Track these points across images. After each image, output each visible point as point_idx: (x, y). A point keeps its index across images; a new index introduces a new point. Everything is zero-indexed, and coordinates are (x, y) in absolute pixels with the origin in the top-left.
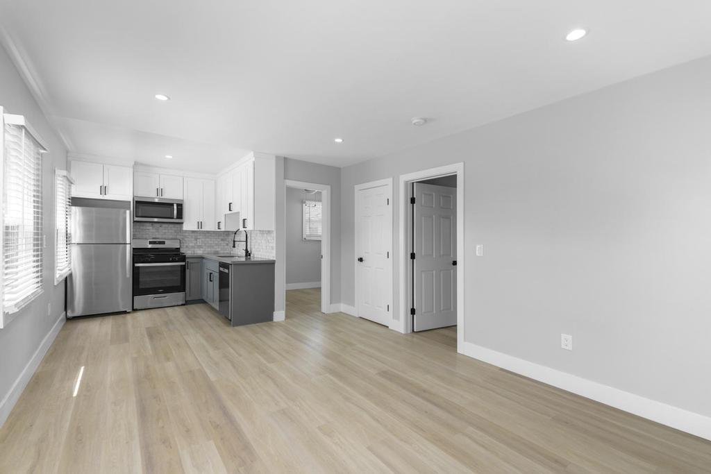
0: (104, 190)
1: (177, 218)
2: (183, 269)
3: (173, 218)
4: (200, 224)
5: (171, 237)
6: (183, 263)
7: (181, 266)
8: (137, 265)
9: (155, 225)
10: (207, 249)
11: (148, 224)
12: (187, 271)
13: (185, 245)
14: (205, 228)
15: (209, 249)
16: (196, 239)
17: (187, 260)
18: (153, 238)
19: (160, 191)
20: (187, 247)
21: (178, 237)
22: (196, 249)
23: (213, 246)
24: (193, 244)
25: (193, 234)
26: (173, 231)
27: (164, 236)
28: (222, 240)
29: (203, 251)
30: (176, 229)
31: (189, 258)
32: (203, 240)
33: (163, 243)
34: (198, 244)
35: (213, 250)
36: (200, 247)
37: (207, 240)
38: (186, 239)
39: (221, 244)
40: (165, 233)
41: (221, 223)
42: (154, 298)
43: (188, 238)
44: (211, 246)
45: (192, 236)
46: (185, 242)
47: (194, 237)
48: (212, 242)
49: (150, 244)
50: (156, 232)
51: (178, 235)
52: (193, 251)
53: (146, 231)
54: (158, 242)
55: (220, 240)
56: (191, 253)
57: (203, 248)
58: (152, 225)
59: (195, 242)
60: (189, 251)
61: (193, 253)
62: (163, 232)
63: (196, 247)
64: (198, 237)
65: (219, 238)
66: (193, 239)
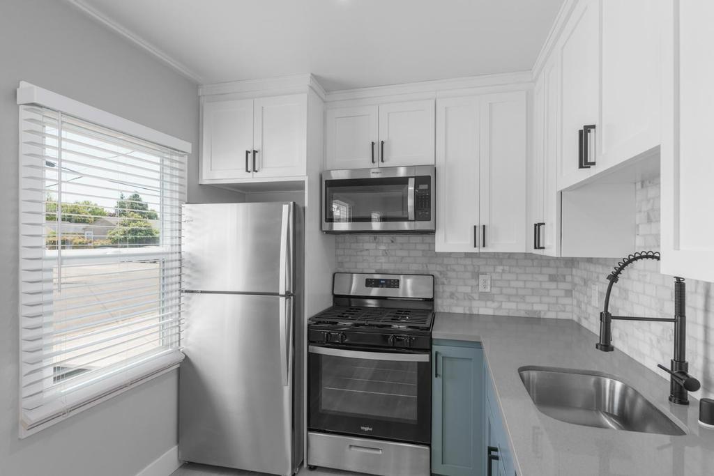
0: (252, 158)
1: (418, 218)
2: (425, 374)
3: (407, 219)
4: (481, 234)
5: (414, 268)
6: (424, 358)
7: (419, 363)
10: (505, 305)
12: (437, 383)
13: (448, 289)
14: (498, 245)
15: (512, 306)
16: (476, 275)
17: (435, 348)
18: (377, 273)
19: (378, 149)
20: (452, 294)
21: (429, 269)
22: (475, 304)
23: (523, 297)
24: (468, 290)
25: (468, 261)
26: (420, 254)
27: (399, 266)
28: (553, 278)
29: (500, 308)
32: (496, 277)
33: (395, 284)
34: (481, 289)
35: (522, 306)
36: (486, 297)
38: (450, 274)
39: (548, 290)
40: (403, 257)
41: (546, 226)
42: (351, 446)
43: (454, 270)
44: (517, 295)
45: (465, 266)
46: (446, 282)
47: (470, 268)
48: (521, 284)
49: (367, 286)
50: (383, 256)
51: (430, 263)
52: (467, 308)
53: (365, 253)
54: (383, 282)
55: (546, 278)
56: (462, 312)
57: (493, 301)
58: (375, 238)
59: (473, 282)
60: (457, 306)
61: (468, 312)
62: (399, 257)
63: (477, 298)
64: (482, 270)
65: (541, 273)
66: (468, 275)
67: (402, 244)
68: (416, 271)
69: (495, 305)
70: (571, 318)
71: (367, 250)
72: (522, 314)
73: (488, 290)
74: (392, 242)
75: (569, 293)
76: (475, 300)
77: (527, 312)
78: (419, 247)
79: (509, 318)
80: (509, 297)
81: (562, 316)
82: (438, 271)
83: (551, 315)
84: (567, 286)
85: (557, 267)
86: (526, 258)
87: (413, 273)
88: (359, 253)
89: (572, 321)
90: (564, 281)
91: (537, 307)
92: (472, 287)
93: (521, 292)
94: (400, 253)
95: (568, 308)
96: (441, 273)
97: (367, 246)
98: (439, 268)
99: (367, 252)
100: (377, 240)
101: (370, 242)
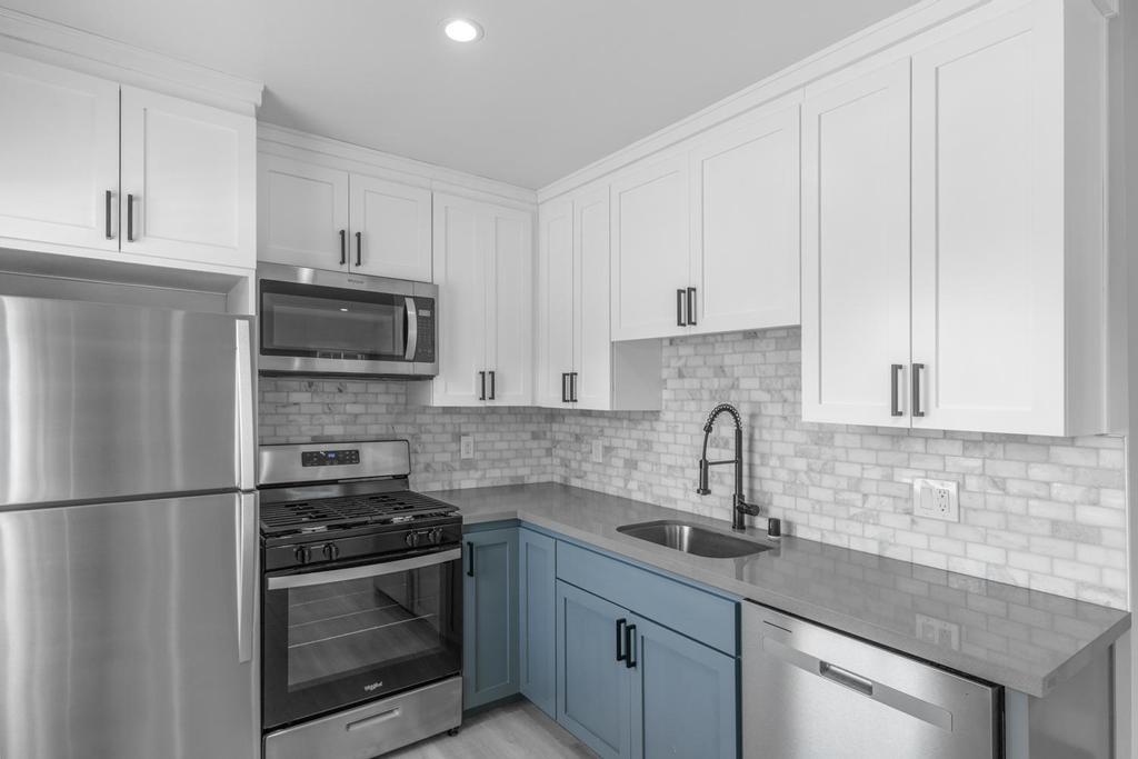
1: (418, 358)
3: (402, 359)
4: (490, 384)
5: (374, 430)
6: (455, 554)
7: (445, 565)
8: (275, 583)
9: (319, 383)
10: (489, 474)
11: (294, 383)
12: (469, 585)
14: (508, 398)
15: (496, 473)
16: (457, 437)
18: (315, 441)
19: (351, 245)
20: (427, 467)
21: (400, 430)
22: (457, 475)
23: (507, 460)
24: (446, 457)
25: (447, 419)
26: (383, 409)
27: (355, 430)
28: (535, 436)
29: (483, 477)
30: (391, 399)
31: (472, 527)
32: (479, 437)
33: (352, 457)
34: (464, 456)
35: (507, 472)
36: (468, 465)
37: (491, 437)
38: (424, 437)
39: (531, 450)
40: (356, 416)
41: (578, 377)
42: (349, 726)
43: (430, 432)
44: (500, 460)
45: (444, 425)
46: (419, 451)
47: (449, 428)
48: (503, 445)
49: (304, 465)
50: (325, 413)
51: (398, 423)
52: (447, 483)
53: (293, 409)
54: (333, 456)
55: (528, 436)
56: (441, 489)
57: (476, 469)
58: (310, 385)
59: (454, 447)
60: (433, 481)
61: (447, 488)
62: (350, 414)
63: (458, 468)
64: (463, 430)
65: (523, 431)
66: (447, 437)
67: (356, 394)
68: (377, 435)
69: (478, 474)
70: (550, 480)
71: (295, 404)
72: (507, 482)
73: (471, 456)
74: (340, 391)
75: (549, 452)
76: (455, 470)
77: (512, 478)
78: (382, 399)
79: (494, 488)
80: (494, 463)
81: (544, 479)
82: (410, 434)
83: (534, 480)
84: (546, 444)
85: (539, 423)
86: (510, 413)
87: (374, 438)
88: (281, 410)
89: (552, 483)
90: (545, 439)
91: (521, 472)
92: (452, 453)
93: (506, 455)
94: (350, 409)
95: (549, 469)
96: (413, 436)
97: (295, 397)
98: (411, 430)
99: (297, 407)
100: (313, 388)
101: (300, 391)
